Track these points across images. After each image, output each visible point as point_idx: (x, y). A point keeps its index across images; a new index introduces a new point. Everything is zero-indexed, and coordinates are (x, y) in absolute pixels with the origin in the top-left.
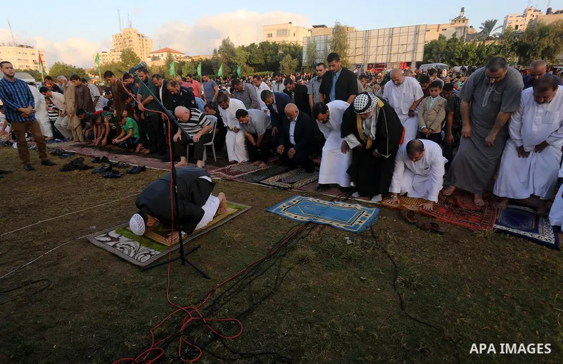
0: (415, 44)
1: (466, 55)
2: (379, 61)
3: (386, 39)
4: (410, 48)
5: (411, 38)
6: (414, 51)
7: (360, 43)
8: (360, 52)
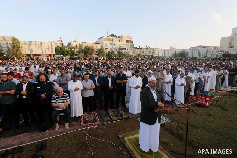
0: (52, 48)
1: (68, 53)
2: (38, 54)
3: (39, 46)
4: (50, 50)
5: (50, 46)
6: (52, 51)
7: (27, 46)
8: (28, 50)
